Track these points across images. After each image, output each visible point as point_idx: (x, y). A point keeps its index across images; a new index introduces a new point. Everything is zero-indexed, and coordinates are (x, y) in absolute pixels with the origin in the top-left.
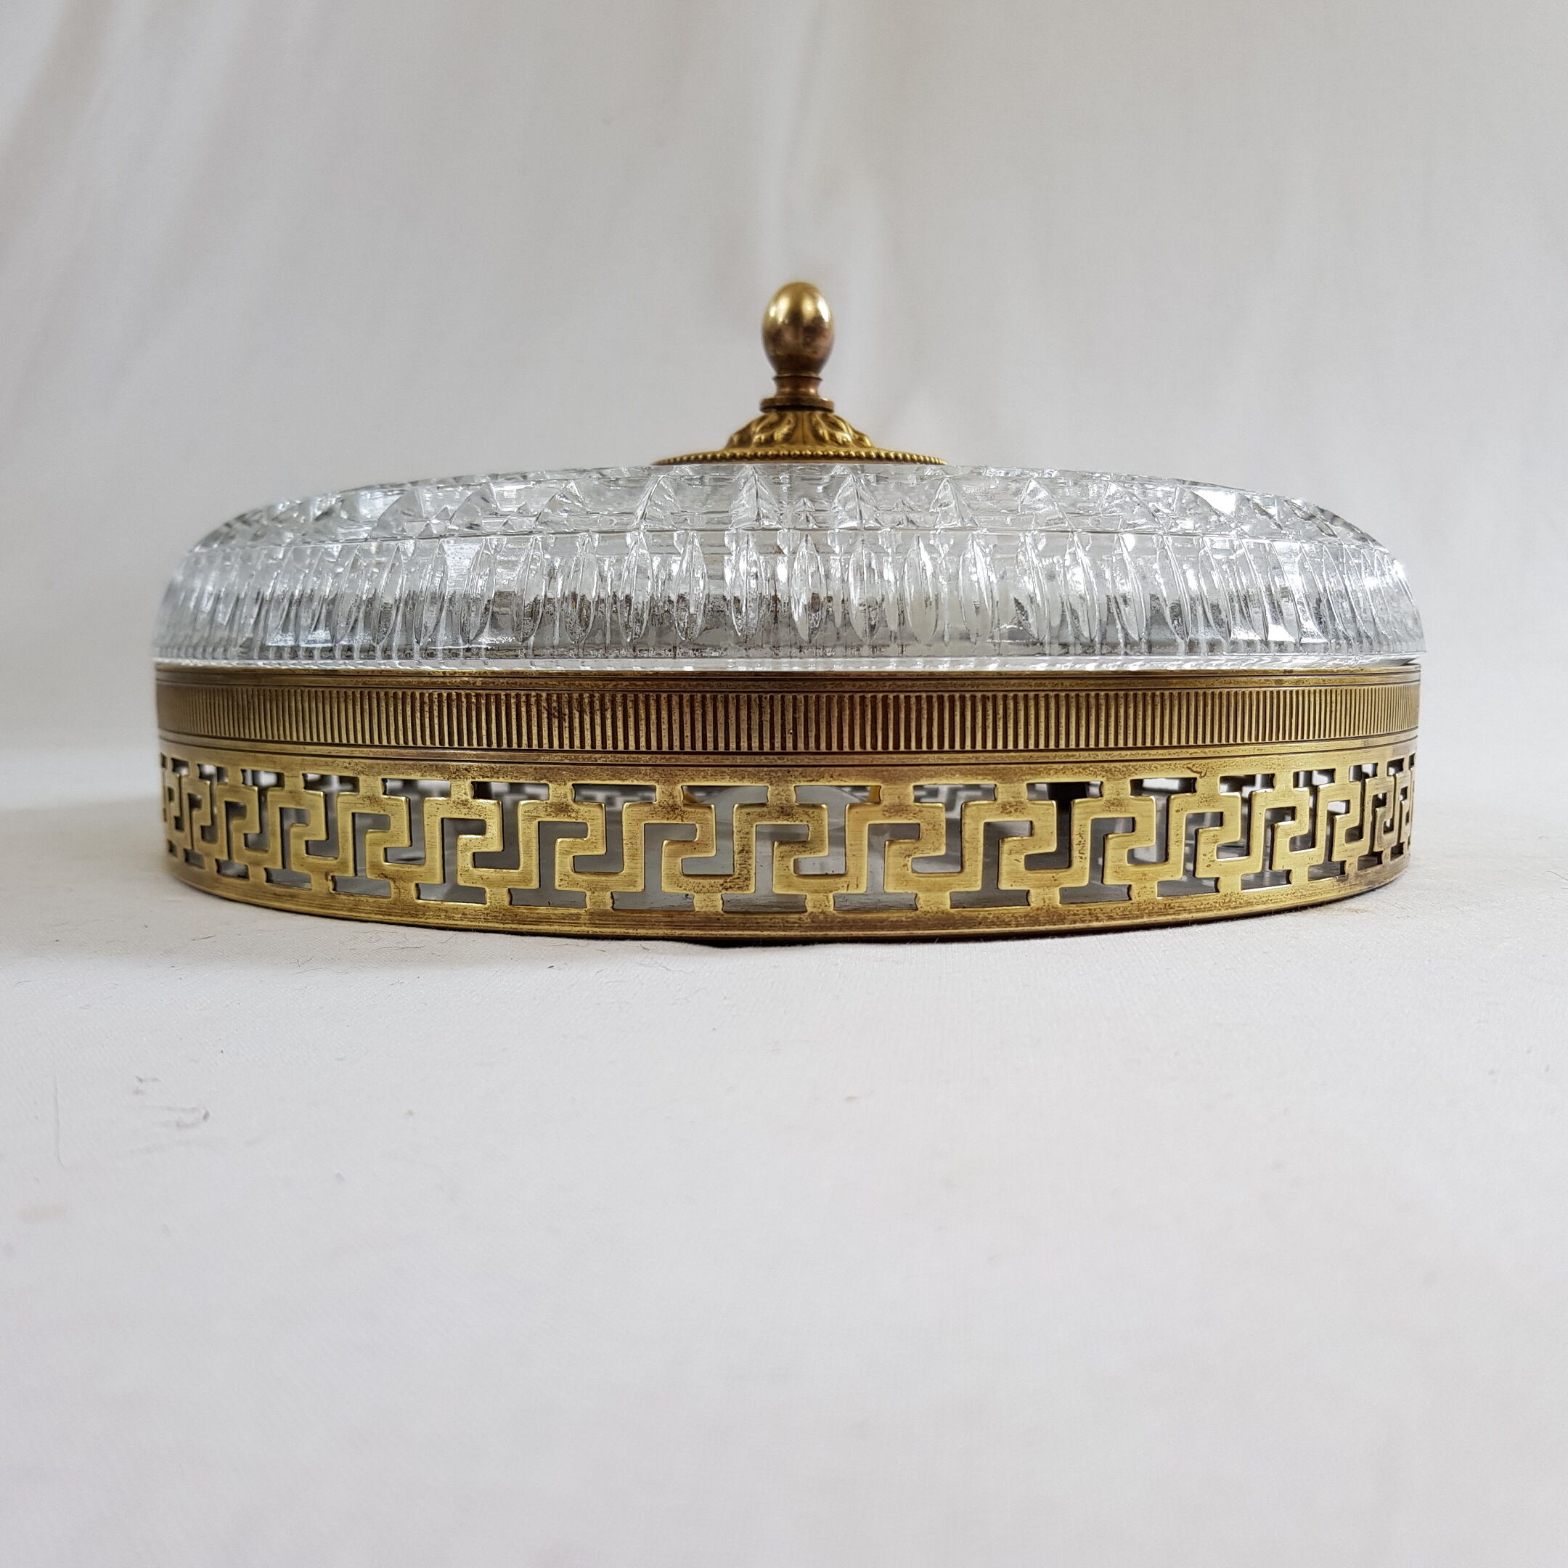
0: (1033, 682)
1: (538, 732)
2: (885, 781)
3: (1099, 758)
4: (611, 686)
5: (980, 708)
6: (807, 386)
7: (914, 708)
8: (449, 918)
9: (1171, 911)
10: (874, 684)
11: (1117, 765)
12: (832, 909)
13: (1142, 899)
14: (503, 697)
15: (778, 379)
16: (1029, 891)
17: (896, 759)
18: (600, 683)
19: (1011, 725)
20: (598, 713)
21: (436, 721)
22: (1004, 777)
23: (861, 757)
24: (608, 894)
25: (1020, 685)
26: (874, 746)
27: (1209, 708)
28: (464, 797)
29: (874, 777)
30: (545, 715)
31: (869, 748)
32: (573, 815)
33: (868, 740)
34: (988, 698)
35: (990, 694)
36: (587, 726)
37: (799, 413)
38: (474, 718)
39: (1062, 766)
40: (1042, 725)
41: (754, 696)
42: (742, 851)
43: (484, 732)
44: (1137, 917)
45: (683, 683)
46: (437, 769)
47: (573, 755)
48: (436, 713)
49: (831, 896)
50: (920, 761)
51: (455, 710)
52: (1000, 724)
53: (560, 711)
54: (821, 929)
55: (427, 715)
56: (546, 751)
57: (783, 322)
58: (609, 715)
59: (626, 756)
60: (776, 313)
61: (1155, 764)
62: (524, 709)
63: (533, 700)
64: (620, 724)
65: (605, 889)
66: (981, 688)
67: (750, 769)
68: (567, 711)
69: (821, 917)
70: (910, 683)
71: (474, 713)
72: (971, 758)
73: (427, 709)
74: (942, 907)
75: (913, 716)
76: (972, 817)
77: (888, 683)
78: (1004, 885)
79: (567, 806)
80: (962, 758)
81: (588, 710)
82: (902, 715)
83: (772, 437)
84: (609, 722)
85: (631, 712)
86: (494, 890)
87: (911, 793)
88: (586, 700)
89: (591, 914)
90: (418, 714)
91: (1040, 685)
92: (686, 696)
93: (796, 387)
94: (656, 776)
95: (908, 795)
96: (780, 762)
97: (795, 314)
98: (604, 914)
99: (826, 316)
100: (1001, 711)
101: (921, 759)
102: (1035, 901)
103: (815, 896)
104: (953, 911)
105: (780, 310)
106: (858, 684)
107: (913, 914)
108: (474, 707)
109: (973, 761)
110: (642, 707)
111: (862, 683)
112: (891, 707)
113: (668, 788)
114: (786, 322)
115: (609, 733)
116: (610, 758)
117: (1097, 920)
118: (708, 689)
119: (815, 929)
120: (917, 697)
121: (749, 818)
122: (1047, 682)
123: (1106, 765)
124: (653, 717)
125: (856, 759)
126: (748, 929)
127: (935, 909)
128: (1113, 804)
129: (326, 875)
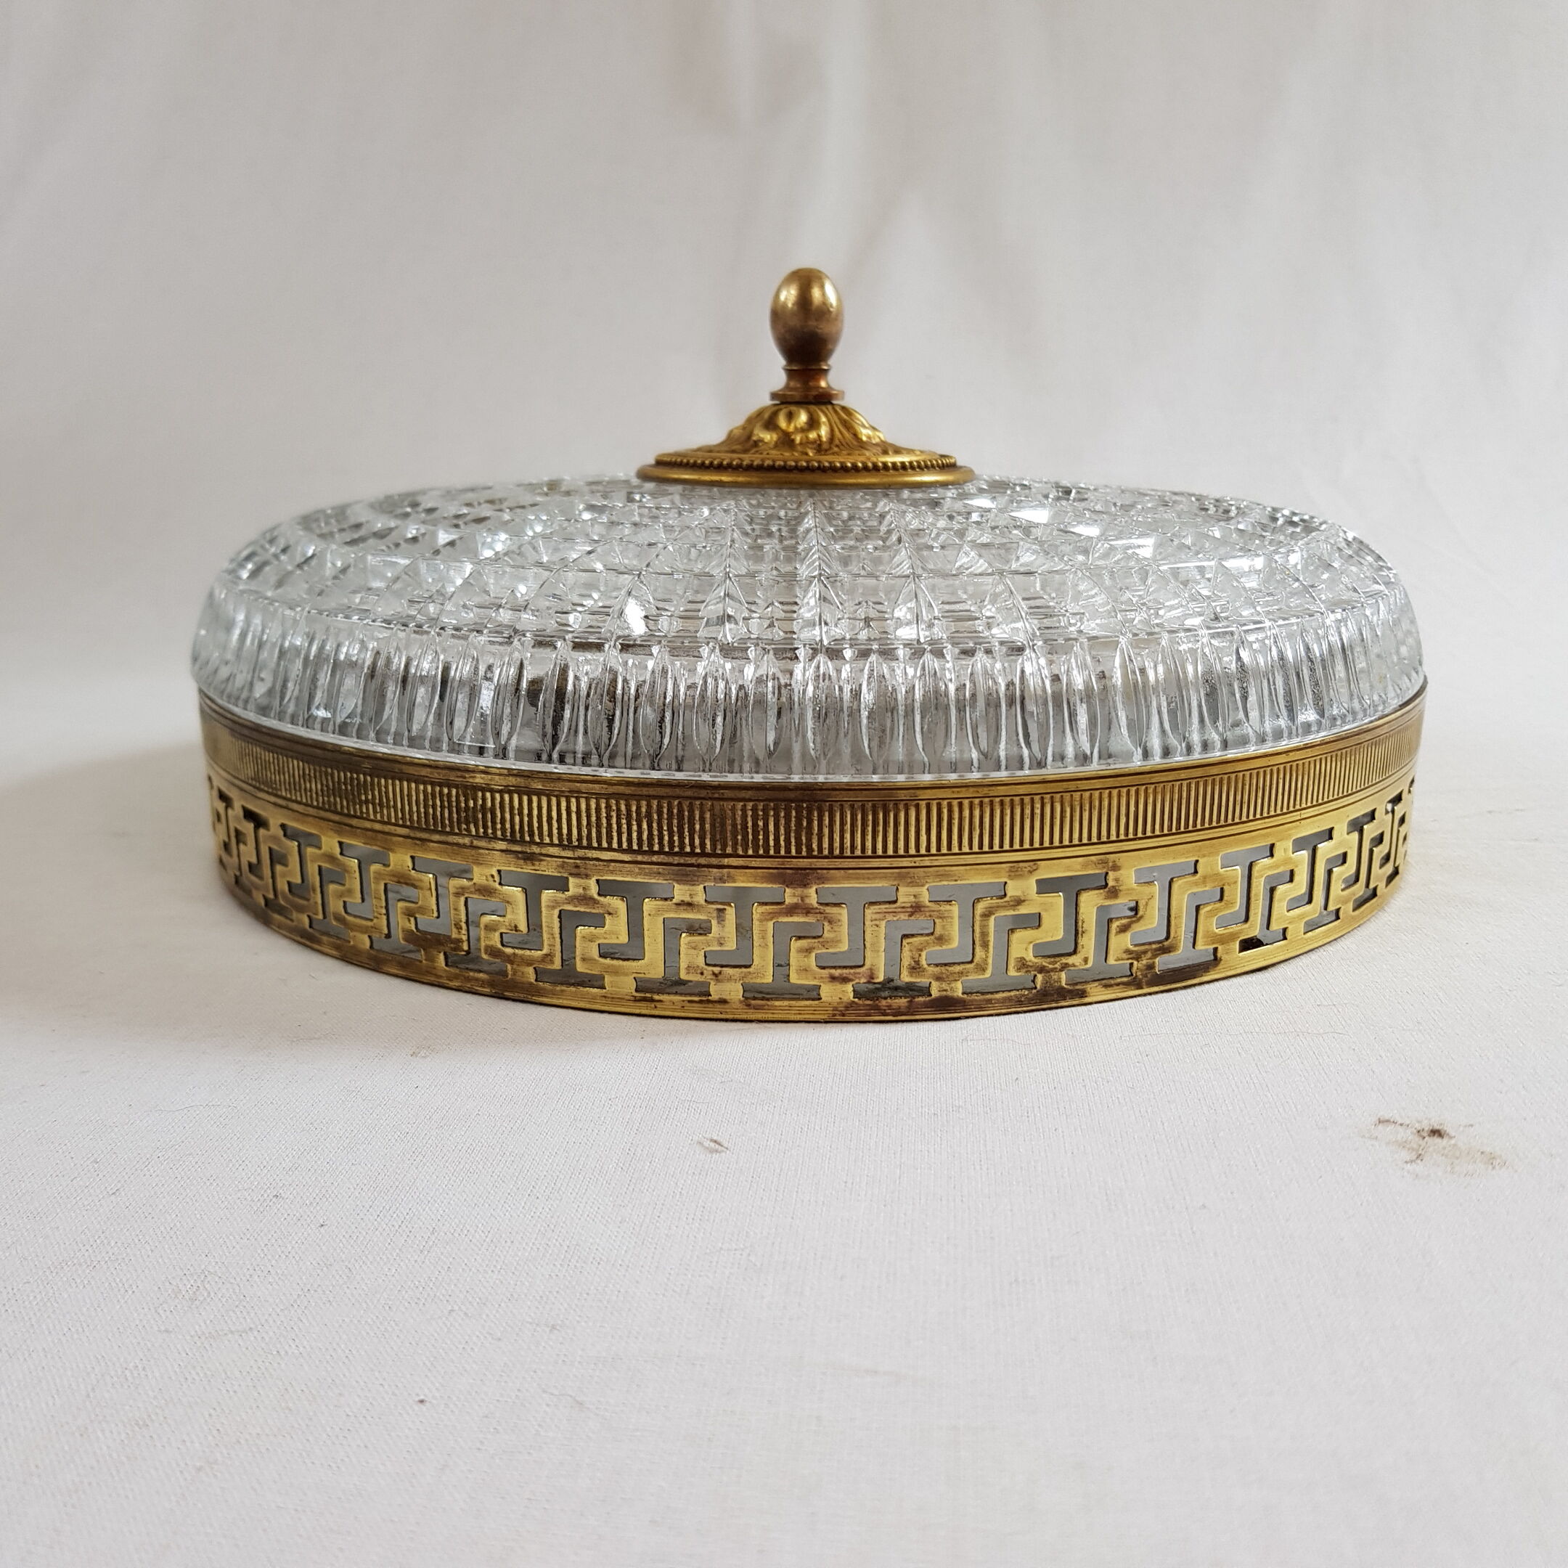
15: (791, 373)
60: (786, 299)
93: (806, 383)
97: (804, 300)
99: (832, 298)
105: (789, 295)
114: (795, 308)
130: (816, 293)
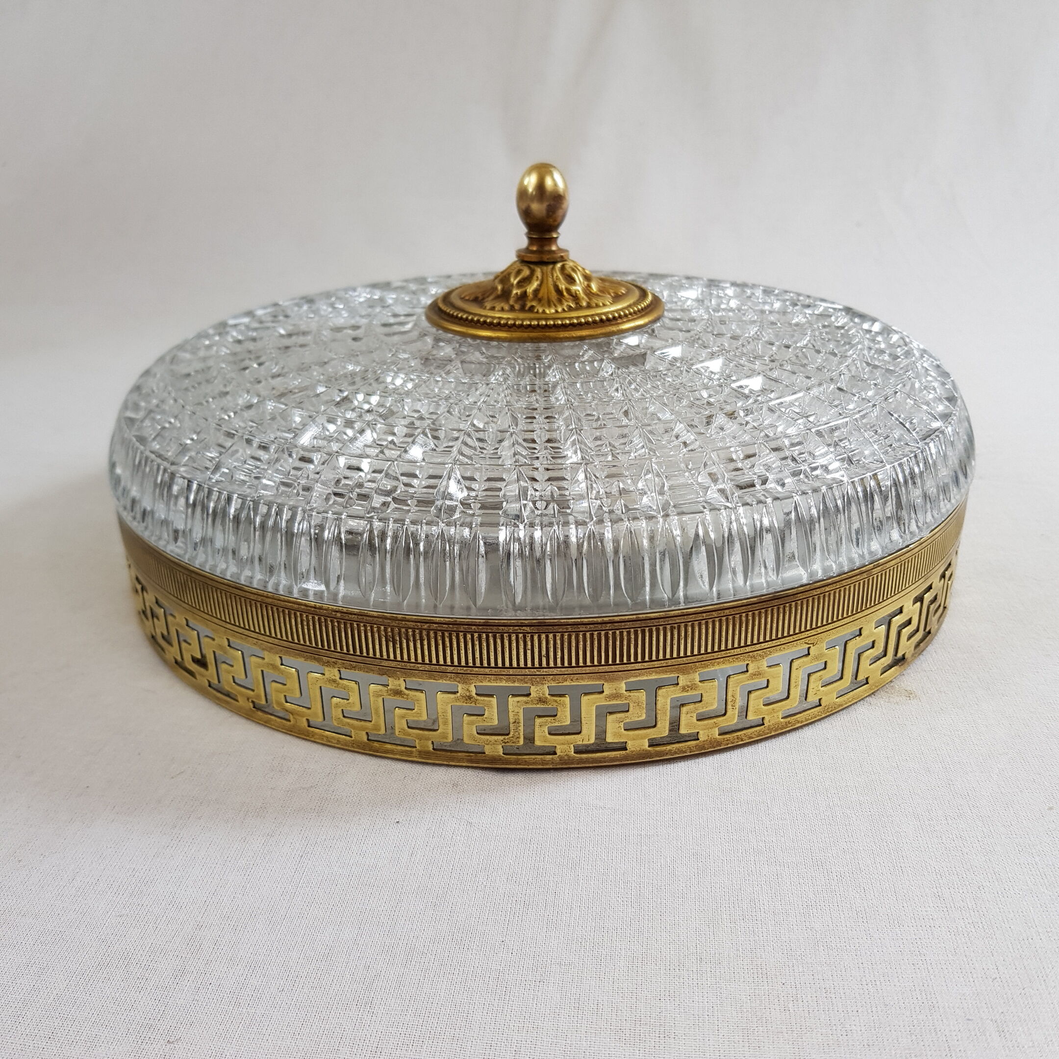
0: (704, 615)
1: (379, 648)
2: (606, 681)
3: (748, 651)
4: (426, 626)
5: (669, 634)
6: (550, 245)
7: (625, 638)
8: (329, 742)
9: (790, 725)
10: (599, 626)
11: (759, 652)
12: (573, 753)
13: (771, 724)
14: (355, 625)
15: (531, 240)
16: (698, 732)
17: (614, 668)
18: (419, 624)
19: (689, 641)
20: (419, 641)
21: (312, 632)
22: (685, 672)
23: (591, 668)
24: (430, 742)
25: (695, 617)
26: (600, 661)
27: (821, 605)
28: (334, 678)
29: (600, 679)
30: (384, 639)
31: (596, 663)
32: (405, 696)
33: (596, 658)
34: (675, 628)
35: (676, 625)
36: (412, 648)
37: (545, 268)
38: (337, 635)
39: (722, 660)
40: (710, 638)
41: (521, 635)
42: (515, 722)
43: (344, 644)
44: (768, 733)
45: (473, 627)
46: (315, 658)
47: (403, 664)
48: (311, 627)
49: (572, 746)
50: (629, 668)
51: (324, 628)
52: (682, 642)
53: (393, 638)
54: (566, 764)
55: (306, 627)
56: (386, 660)
57: (532, 192)
58: (425, 643)
59: (437, 667)
60: (528, 183)
61: (783, 646)
62: (369, 634)
63: (375, 629)
64: (433, 649)
65: (428, 739)
66: (670, 622)
67: (519, 677)
68: (398, 638)
69: (566, 758)
70: (623, 624)
71: (337, 632)
72: (664, 663)
73: (305, 623)
74: (643, 748)
75: (625, 643)
76: (663, 696)
77: (609, 625)
78: (683, 731)
79: (401, 691)
80: (656, 664)
81: (412, 639)
82: (618, 643)
83: (525, 292)
84: (426, 647)
85: (440, 642)
86: (357, 731)
87: (623, 686)
88: (410, 633)
89: (420, 752)
90: (300, 626)
91: (709, 615)
92: (476, 635)
93: (542, 246)
94: (458, 679)
95: (622, 688)
96: (538, 673)
97: (541, 187)
98: (428, 752)
99: (561, 185)
100: (683, 634)
101: (630, 667)
102: (702, 737)
103: (562, 747)
104: (649, 749)
105: (531, 182)
106: (588, 626)
107: (624, 752)
108: (336, 629)
109: (664, 665)
110: (447, 640)
111: (592, 626)
112: (611, 639)
113: (464, 686)
114: (534, 193)
115: (426, 653)
116: (427, 667)
117: (742, 740)
118: (490, 631)
119: (562, 764)
120: (627, 632)
121: (519, 704)
122: (714, 613)
123: (751, 654)
124: (455, 645)
125: (588, 670)
126: (520, 764)
127: (638, 749)
128: (755, 675)
129: (248, 699)
130: (549, 182)
